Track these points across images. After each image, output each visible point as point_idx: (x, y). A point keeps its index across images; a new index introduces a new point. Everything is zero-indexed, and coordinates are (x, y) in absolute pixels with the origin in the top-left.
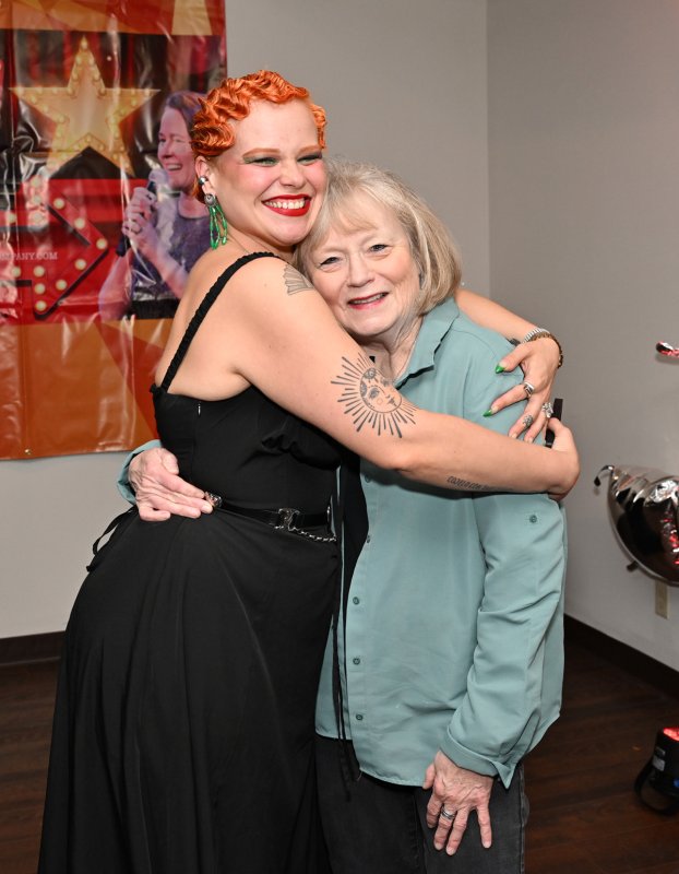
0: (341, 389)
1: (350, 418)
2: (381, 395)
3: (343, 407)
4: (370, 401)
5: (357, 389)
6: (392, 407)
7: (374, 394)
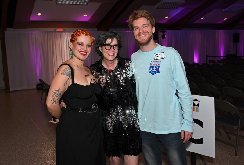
0: (55, 91)
1: (51, 95)
2: (57, 97)
3: (52, 93)
4: (56, 97)
5: (56, 94)
6: (57, 100)
7: (57, 96)
